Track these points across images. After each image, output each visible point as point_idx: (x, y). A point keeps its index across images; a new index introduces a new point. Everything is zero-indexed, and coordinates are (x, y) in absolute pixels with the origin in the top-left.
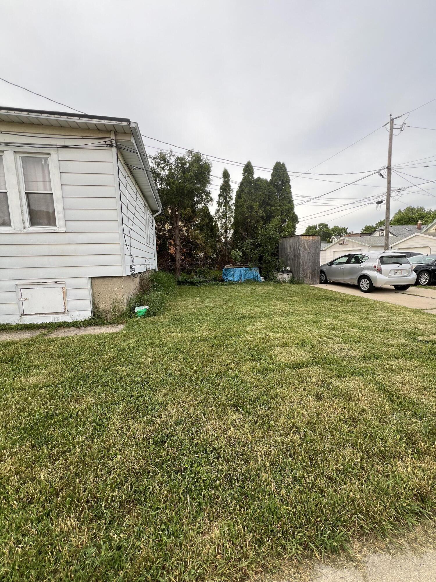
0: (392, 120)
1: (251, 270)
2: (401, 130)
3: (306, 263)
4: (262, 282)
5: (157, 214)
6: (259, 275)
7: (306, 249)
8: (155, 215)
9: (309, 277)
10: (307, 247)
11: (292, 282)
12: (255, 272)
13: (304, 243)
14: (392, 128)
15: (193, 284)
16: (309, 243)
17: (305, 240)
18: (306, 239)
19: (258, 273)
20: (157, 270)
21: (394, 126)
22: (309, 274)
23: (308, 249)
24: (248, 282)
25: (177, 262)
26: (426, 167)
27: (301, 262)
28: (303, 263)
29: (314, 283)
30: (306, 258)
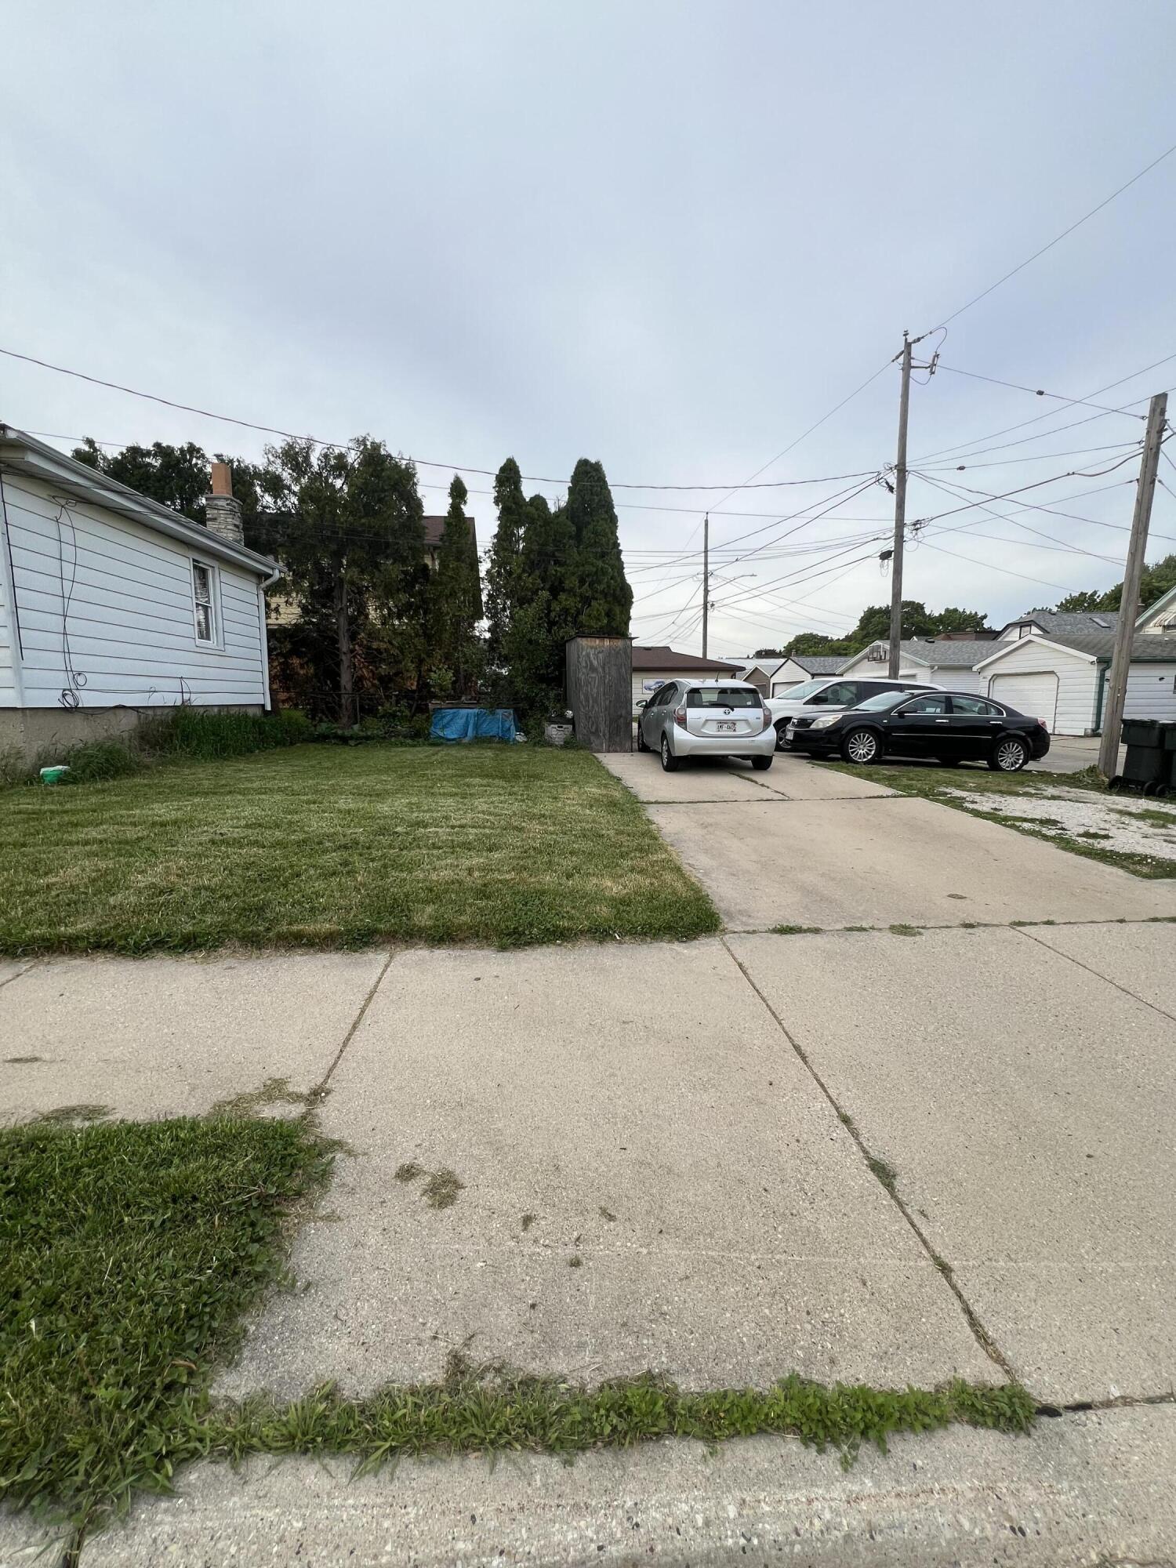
0: (908, 345)
1: (493, 713)
2: (932, 373)
3: (595, 701)
4: (516, 742)
5: (268, 582)
6: (513, 727)
7: (593, 669)
8: (263, 585)
9: (604, 735)
10: (595, 663)
11: (568, 745)
12: (505, 716)
13: (588, 655)
14: (907, 368)
15: (344, 740)
16: (600, 655)
17: (592, 648)
18: (593, 644)
19: (510, 723)
20: (269, 708)
21: (914, 363)
22: (602, 727)
23: (600, 670)
24: (481, 741)
25: (343, 691)
26: (962, 468)
27: (582, 697)
28: (587, 701)
29: (618, 749)
30: (595, 690)
